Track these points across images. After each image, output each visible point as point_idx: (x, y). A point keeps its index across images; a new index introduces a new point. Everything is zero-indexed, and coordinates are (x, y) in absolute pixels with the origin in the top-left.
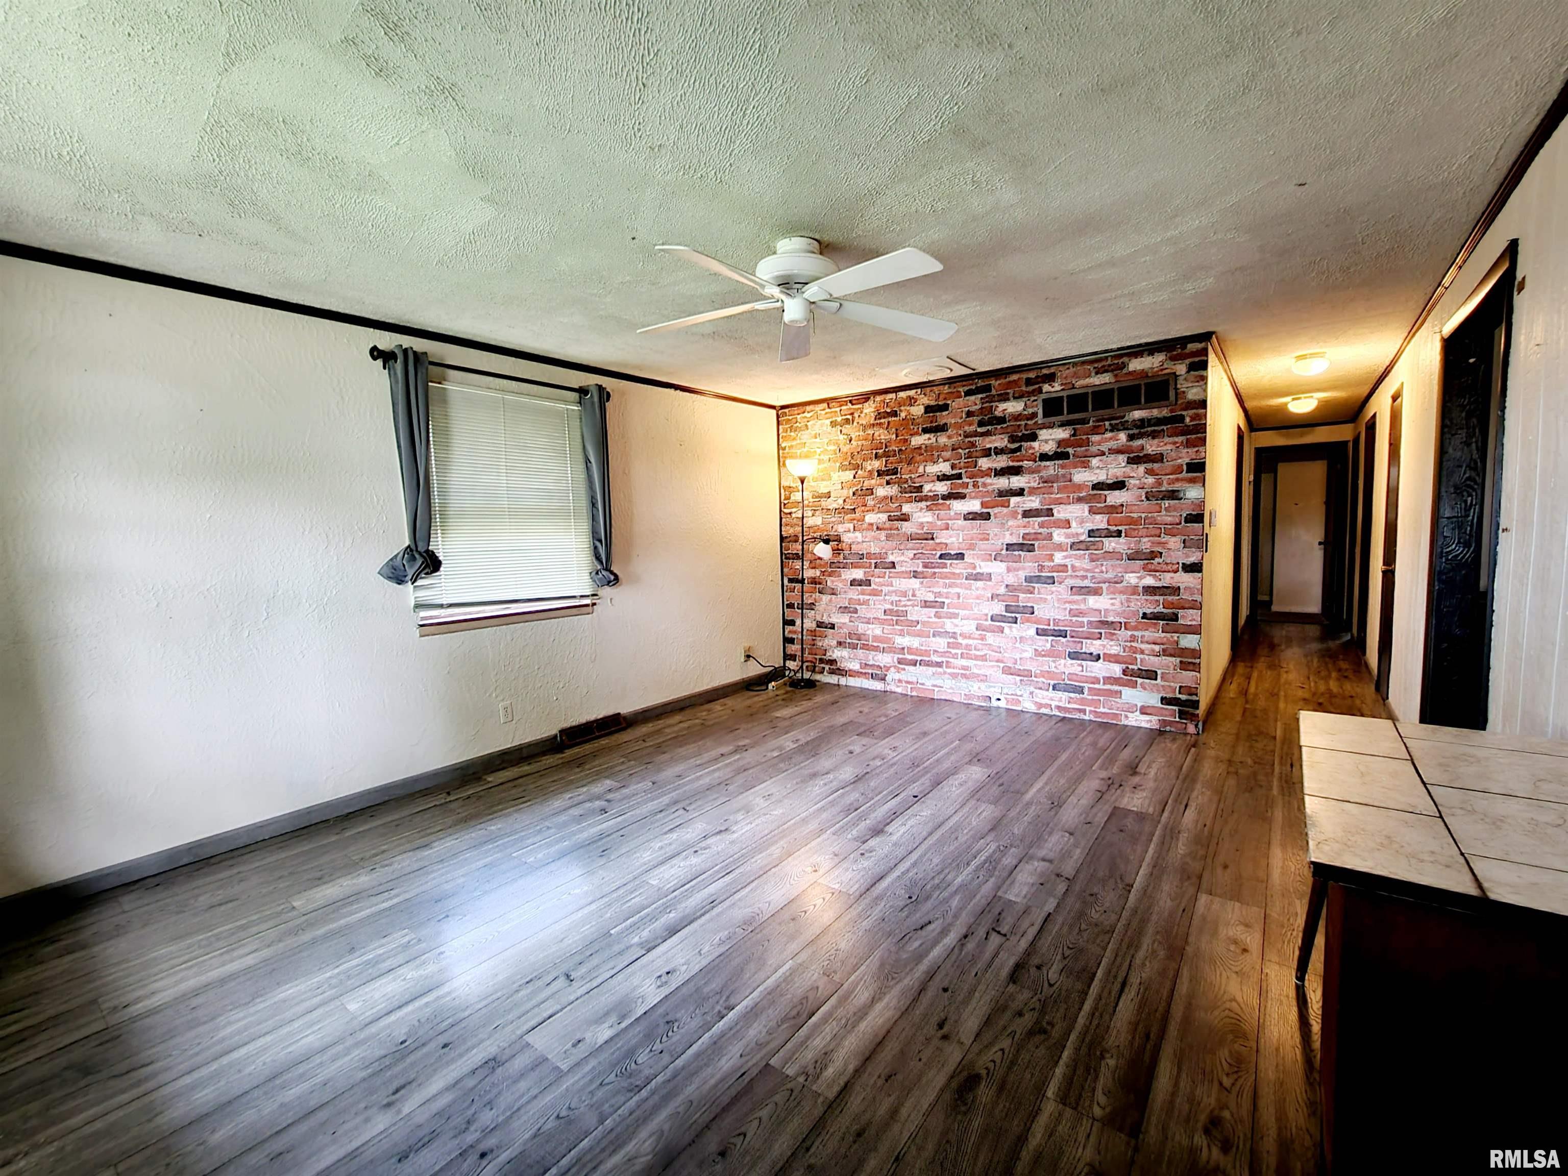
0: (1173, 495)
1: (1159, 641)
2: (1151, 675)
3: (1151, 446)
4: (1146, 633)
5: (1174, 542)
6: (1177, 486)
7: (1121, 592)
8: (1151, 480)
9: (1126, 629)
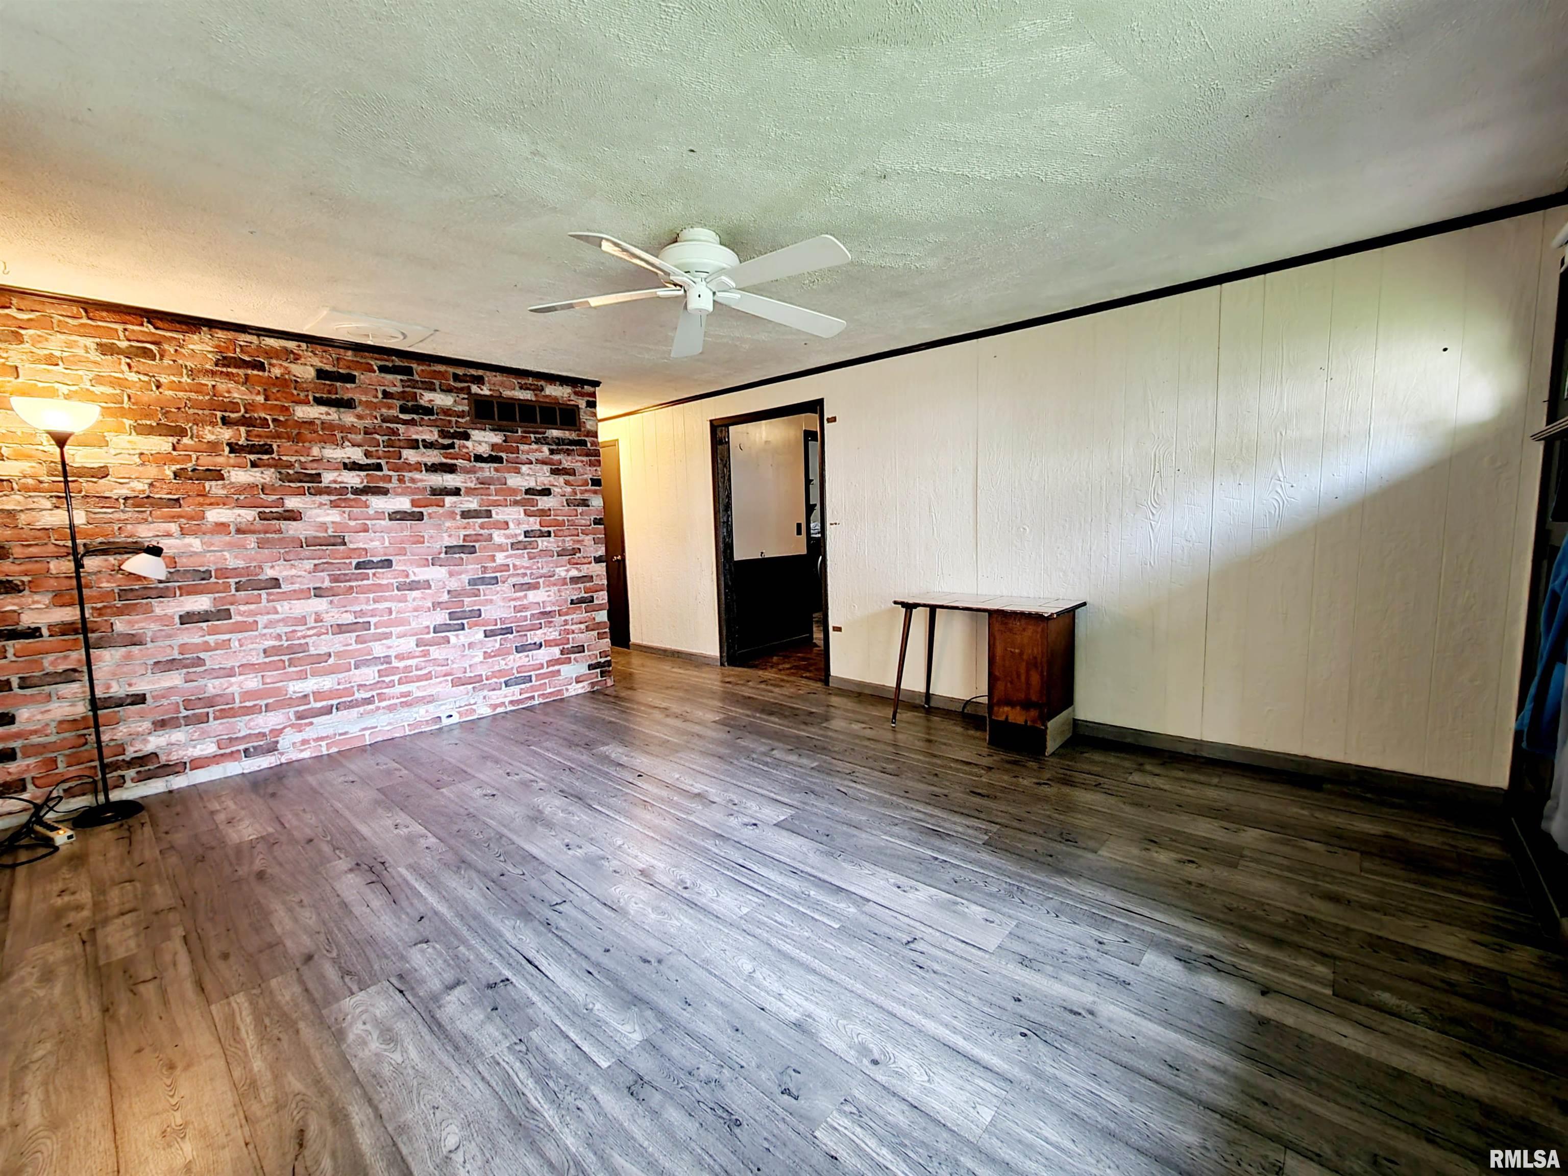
0: (585, 503)
1: (583, 620)
2: (581, 649)
3: (567, 462)
4: (574, 616)
5: (588, 540)
6: (586, 496)
7: (555, 585)
8: (569, 489)
9: (560, 615)
